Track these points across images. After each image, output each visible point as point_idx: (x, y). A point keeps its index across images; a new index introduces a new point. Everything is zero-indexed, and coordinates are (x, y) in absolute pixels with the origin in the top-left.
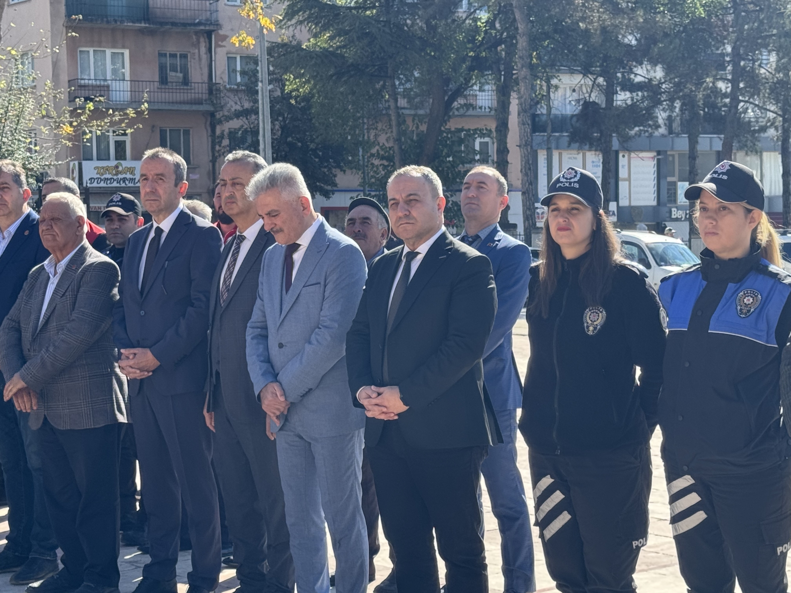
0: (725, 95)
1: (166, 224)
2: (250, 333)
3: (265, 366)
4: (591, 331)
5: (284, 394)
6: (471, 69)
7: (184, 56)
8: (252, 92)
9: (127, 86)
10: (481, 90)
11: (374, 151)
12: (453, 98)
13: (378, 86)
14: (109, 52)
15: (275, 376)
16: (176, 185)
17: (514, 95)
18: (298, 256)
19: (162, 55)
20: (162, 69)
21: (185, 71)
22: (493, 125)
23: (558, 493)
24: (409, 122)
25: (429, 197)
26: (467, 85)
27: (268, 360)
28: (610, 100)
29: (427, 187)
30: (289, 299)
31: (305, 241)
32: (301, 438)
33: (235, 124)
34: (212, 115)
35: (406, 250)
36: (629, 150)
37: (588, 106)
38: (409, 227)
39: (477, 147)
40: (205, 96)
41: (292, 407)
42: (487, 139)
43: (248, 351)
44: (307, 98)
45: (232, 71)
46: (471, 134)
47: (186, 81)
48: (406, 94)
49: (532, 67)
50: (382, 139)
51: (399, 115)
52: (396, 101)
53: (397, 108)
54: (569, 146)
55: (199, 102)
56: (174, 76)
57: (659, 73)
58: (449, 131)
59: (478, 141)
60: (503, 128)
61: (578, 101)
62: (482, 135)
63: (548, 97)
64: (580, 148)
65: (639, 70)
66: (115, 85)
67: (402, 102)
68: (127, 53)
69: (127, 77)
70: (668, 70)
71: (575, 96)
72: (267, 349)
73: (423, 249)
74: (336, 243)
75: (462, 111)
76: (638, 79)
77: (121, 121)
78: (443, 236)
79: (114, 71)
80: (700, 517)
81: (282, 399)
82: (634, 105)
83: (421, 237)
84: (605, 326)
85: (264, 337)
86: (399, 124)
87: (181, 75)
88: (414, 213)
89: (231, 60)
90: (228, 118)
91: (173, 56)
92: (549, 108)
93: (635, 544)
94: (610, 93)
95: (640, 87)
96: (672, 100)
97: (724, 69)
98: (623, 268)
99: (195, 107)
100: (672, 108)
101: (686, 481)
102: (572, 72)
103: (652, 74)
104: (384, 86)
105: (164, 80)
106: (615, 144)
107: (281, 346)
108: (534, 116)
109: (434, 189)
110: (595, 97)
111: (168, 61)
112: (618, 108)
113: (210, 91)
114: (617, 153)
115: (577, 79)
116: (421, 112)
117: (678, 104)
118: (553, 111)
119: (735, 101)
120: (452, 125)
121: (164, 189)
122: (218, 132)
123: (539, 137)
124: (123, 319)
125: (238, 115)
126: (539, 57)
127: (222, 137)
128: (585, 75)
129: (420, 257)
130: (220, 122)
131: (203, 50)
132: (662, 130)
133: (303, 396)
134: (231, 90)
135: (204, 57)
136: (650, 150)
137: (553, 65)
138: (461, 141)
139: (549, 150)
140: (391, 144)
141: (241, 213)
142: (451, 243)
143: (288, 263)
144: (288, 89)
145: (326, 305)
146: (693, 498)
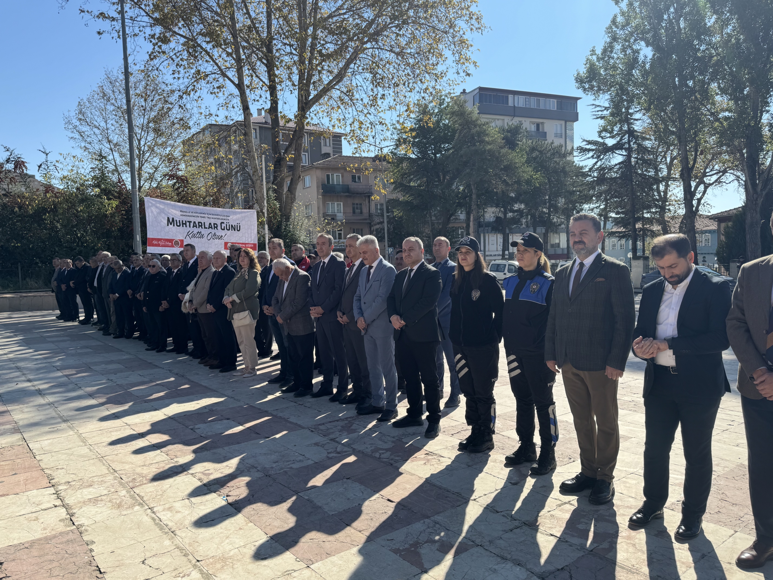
0: (546, 213)
1: (326, 260)
2: (355, 298)
3: (359, 310)
4: (474, 299)
5: (365, 321)
6: (457, 206)
7: (361, 204)
8: (382, 215)
9: (342, 214)
10: (461, 213)
11: (424, 235)
12: (451, 216)
13: (425, 213)
14: (336, 203)
15: (363, 314)
16: (329, 246)
17: (472, 215)
18: (372, 271)
19: (353, 204)
20: (354, 209)
21: (361, 209)
22: (465, 225)
23: (463, 360)
24: (436, 225)
25: (417, 248)
26: (455, 211)
27: (361, 309)
28: (505, 216)
29: (417, 245)
30: (368, 286)
31: (375, 265)
32: (372, 337)
33: (378, 226)
34: (370, 224)
35: (409, 268)
36: (512, 233)
37: (498, 218)
38: (410, 259)
39: (460, 233)
40: (368, 217)
41: (368, 325)
42: (462, 230)
43: (354, 305)
44: (401, 217)
45: (377, 209)
46: (457, 228)
47: (361, 213)
48: (435, 215)
49: (478, 205)
50: (427, 231)
51: (432, 223)
52: (431, 218)
53: (431, 220)
54: (491, 232)
55: (366, 219)
56: (358, 211)
57: (523, 206)
58: (450, 228)
59: (460, 231)
60: (468, 226)
61: (494, 216)
62: (461, 229)
63: (483, 216)
64: (495, 233)
65: (516, 206)
66: (338, 214)
67: (433, 218)
68: (342, 203)
69: (342, 212)
70: (526, 205)
71: (494, 215)
72: (360, 304)
73: (415, 268)
74: (385, 266)
75: (454, 221)
76: (516, 208)
77: (336, 226)
78: (423, 263)
79: (337, 210)
80: (518, 371)
81: (364, 323)
82: (513, 217)
83: (415, 263)
84: (480, 297)
85: (360, 300)
86: (432, 226)
87: (360, 211)
88: (412, 254)
89: (376, 205)
90: (375, 225)
91: (357, 204)
92: (484, 219)
93: (493, 380)
94: (505, 214)
95: (516, 211)
96: (527, 215)
97: (546, 204)
98: (487, 274)
99: (364, 221)
100: (527, 218)
101: (513, 357)
102: (492, 206)
103: (520, 206)
104: (427, 213)
105: (354, 212)
106: (507, 231)
107: (365, 303)
108: (480, 222)
109: (420, 245)
110: (501, 215)
111: (355, 206)
112: (508, 218)
113: (370, 216)
114: (508, 234)
115: (494, 209)
116: (440, 221)
117: (529, 217)
118: (485, 220)
119: (550, 215)
120: (451, 225)
121: (324, 248)
122: (372, 229)
123: (480, 229)
124: (312, 295)
125: (378, 223)
126: (480, 202)
127: (373, 231)
128: (497, 208)
129: (414, 271)
130: (373, 226)
131: (367, 202)
132: (524, 226)
133: (372, 322)
134: (376, 215)
135: (367, 204)
136: (520, 233)
137: (485, 204)
138: (453, 231)
139: (484, 233)
140: (429, 232)
141: (353, 257)
142: (426, 266)
143: (369, 273)
144: (395, 214)
145: (381, 288)
146: (515, 364)
